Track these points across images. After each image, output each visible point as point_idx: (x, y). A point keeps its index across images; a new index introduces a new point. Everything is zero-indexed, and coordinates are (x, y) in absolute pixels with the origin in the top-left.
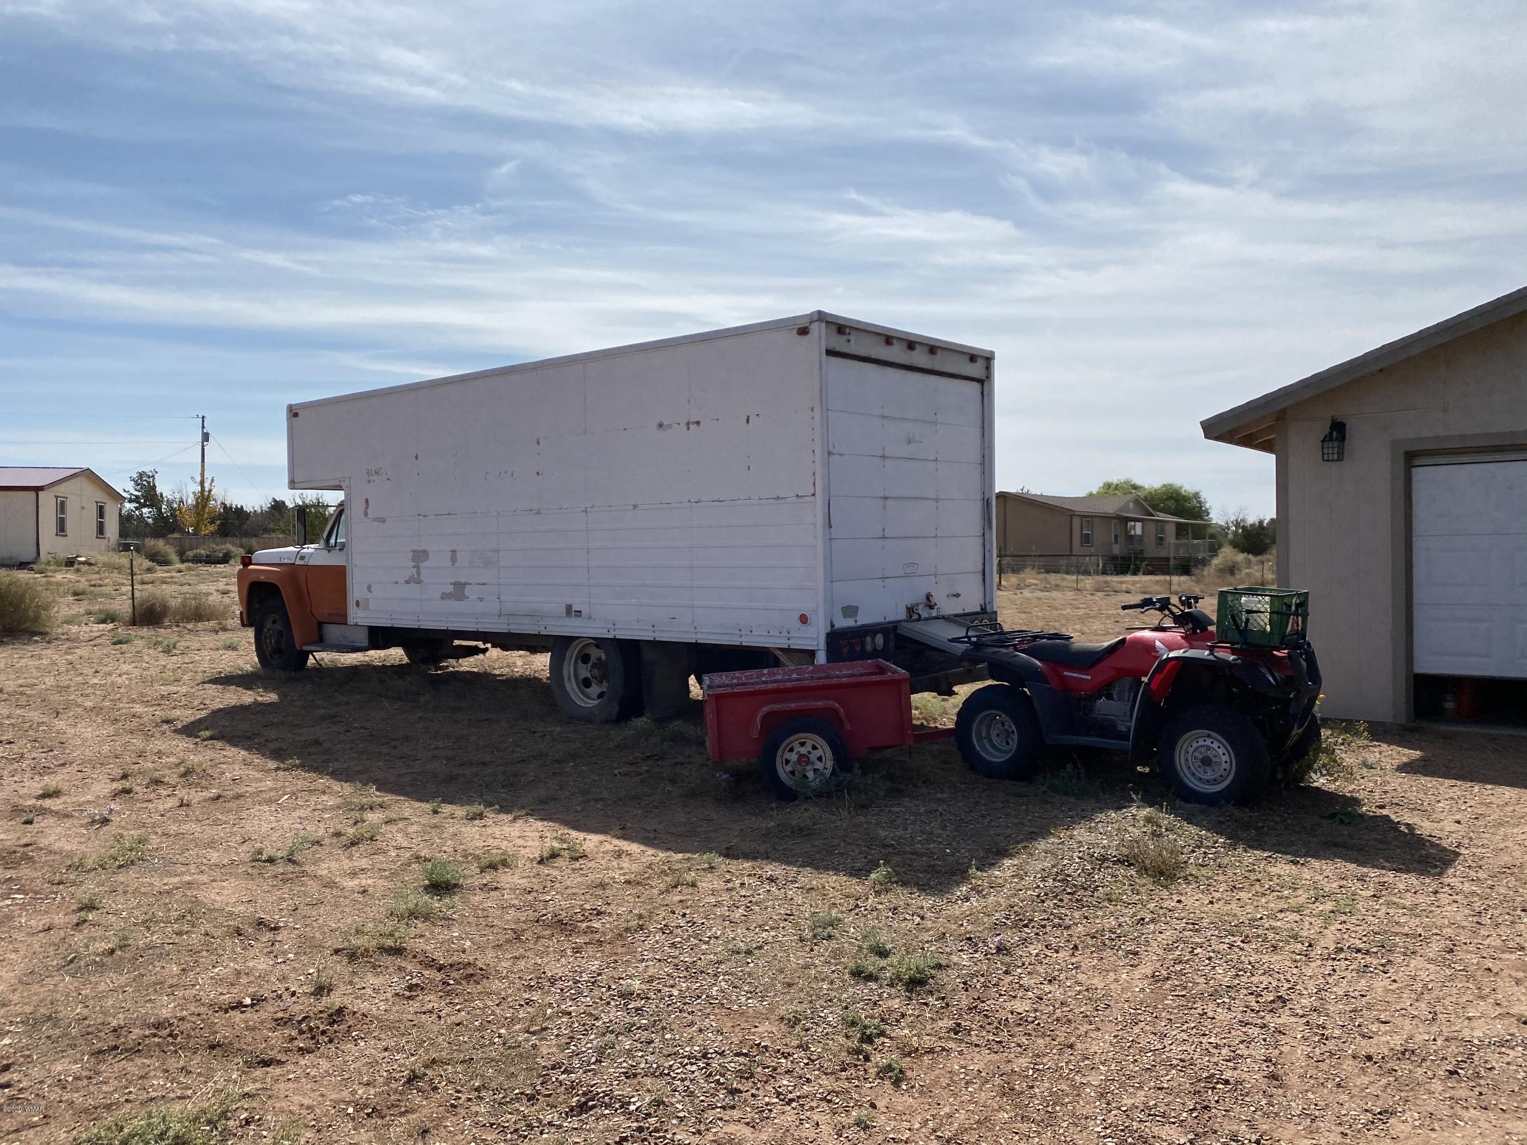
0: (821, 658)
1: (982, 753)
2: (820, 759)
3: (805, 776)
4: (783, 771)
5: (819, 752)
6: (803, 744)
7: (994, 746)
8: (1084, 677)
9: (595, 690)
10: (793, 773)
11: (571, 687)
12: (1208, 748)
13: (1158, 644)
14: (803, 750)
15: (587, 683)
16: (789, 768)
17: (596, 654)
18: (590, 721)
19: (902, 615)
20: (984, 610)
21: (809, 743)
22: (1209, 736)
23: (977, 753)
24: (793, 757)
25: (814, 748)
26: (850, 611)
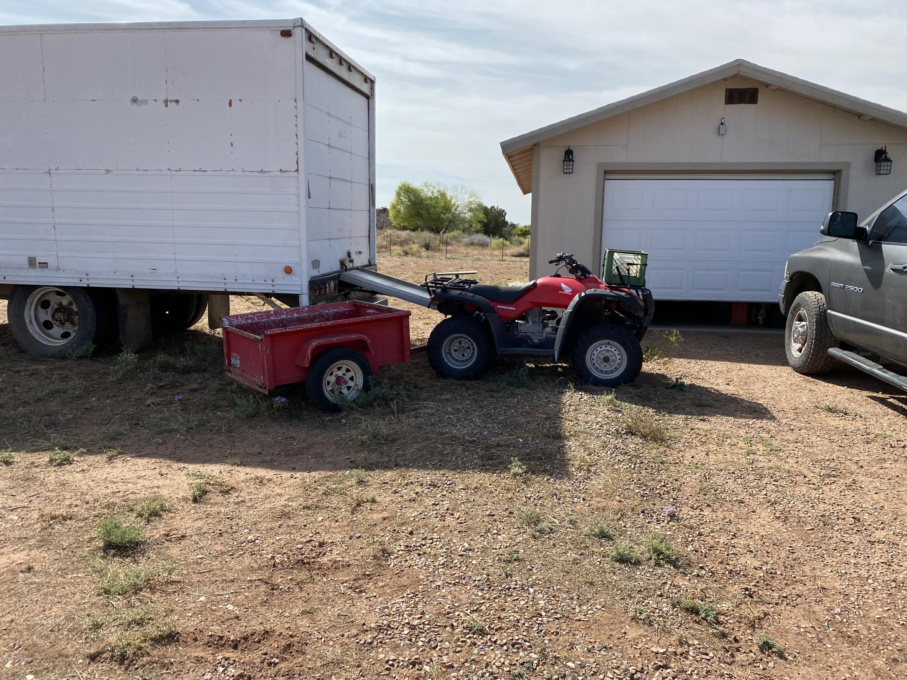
0: (304, 301)
1: (449, 364)
2: (352, 379)
3: (341, 393)
4: (327, 390)
5: (351, 374)
6: (339, 369)
7: (457, 361)
8: (510, 308)
9: (57, 331)
10: (332, 391)
11: (35, 330)
12: (608, 351)
13: (563, 285)
14: (340, 373)
15: (47, 325)
16: (329, 388)
17: (54, 300)
18: (64, 358)
19: (337, 267)
20: (370, 264)
21: (344, 368)
22: (609, 344)
23: (446, 364)
24: (333, 379)
25: (348, 370)
26: (316, 264)
